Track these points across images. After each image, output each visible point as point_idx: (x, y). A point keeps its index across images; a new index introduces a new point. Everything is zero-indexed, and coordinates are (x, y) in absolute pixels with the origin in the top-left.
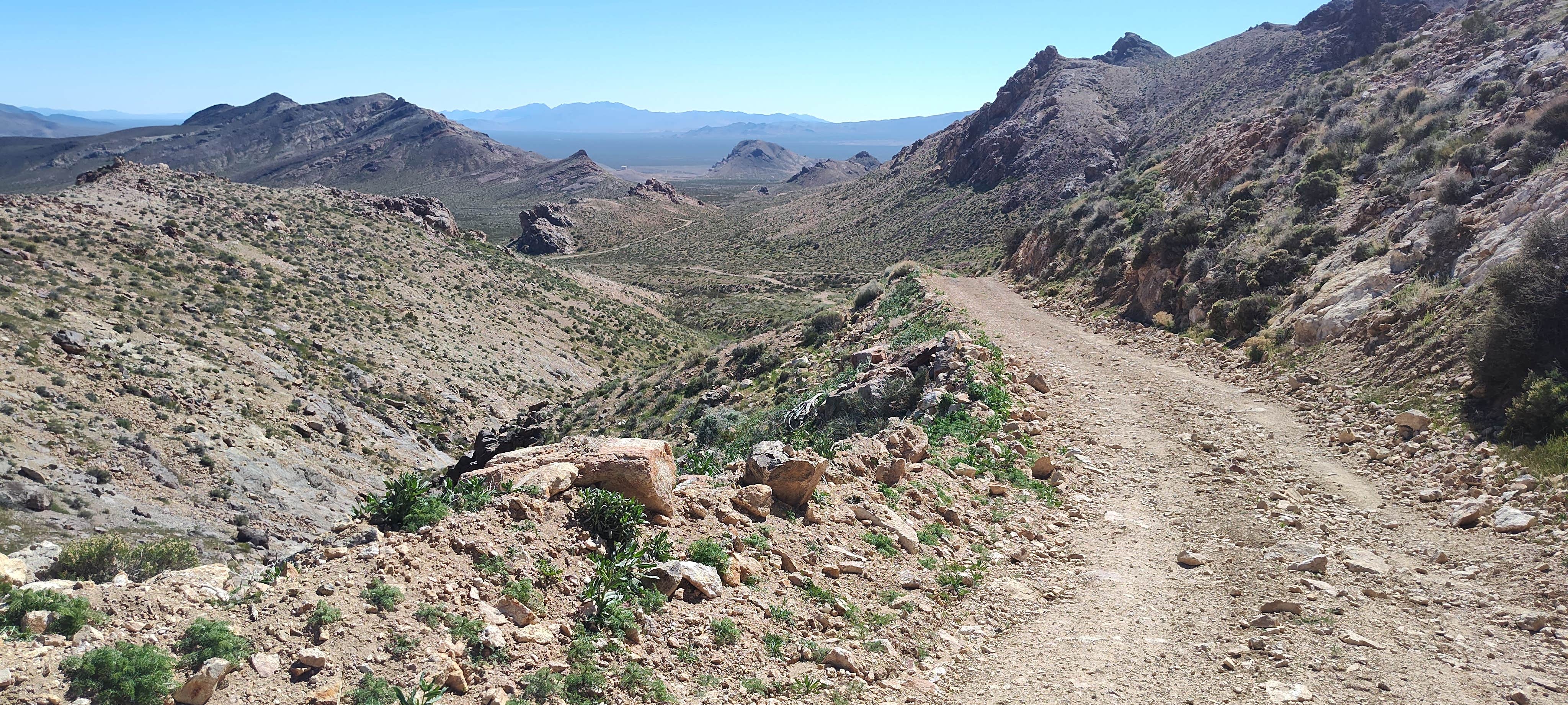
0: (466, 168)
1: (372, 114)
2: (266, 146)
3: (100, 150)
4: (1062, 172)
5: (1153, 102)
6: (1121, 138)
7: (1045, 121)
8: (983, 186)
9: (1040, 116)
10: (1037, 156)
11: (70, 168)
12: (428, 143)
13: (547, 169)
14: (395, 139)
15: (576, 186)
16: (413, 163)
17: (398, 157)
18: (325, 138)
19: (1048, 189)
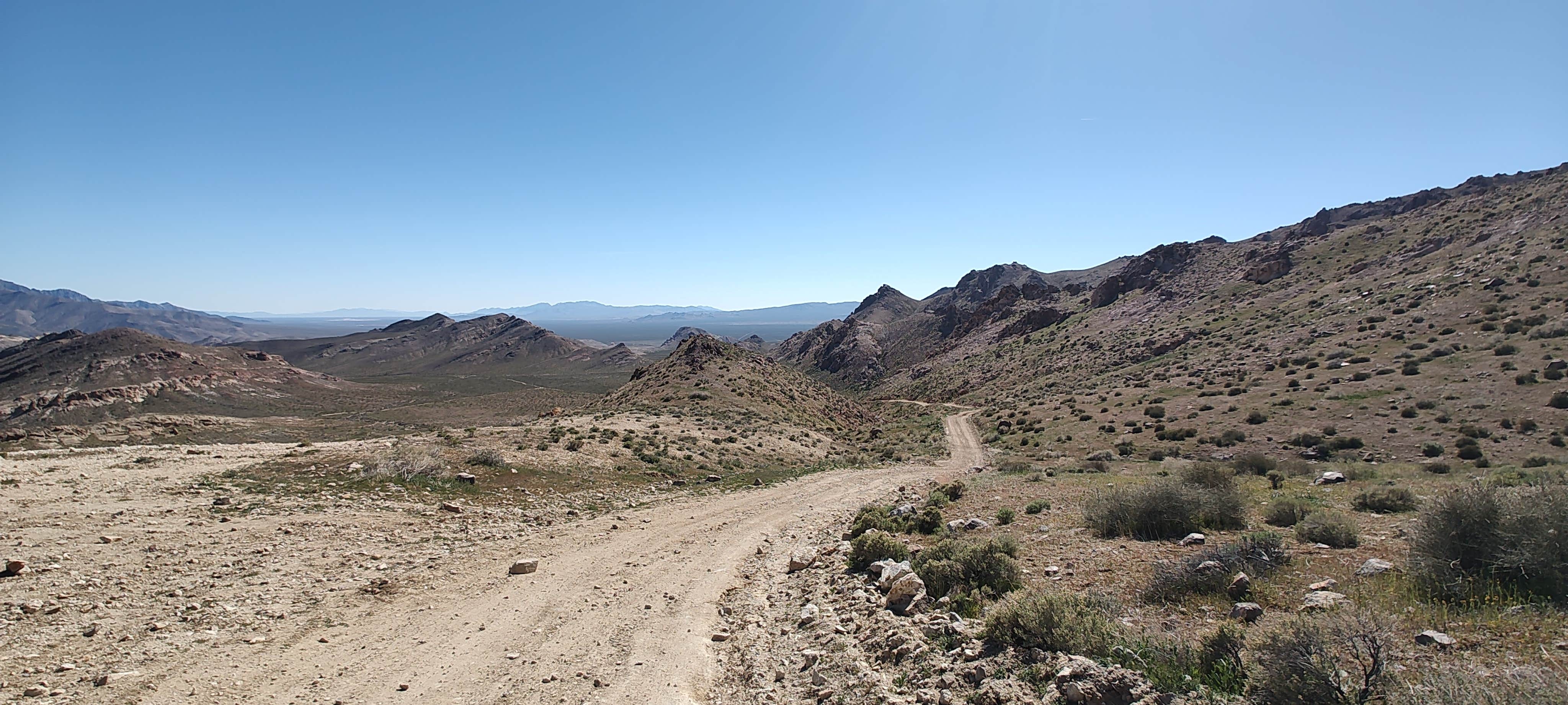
0: (559, 353)
1: (498, 324)
2: (444, 344)
3: (347, 348)
4: (860, 366)
5: (889, 339)
6: (880, 353)
7: (853, 347)
8: (834, 371)
9: (851, 345)
10: (851, 360)
11: (333, 358)
12: (538, 341)
13: (605, 353)
14: (520, 339)
15: (624, 362)
16: (532, 351)
17: (524, 348)
18: (475, 338)
19: (856, 372)
